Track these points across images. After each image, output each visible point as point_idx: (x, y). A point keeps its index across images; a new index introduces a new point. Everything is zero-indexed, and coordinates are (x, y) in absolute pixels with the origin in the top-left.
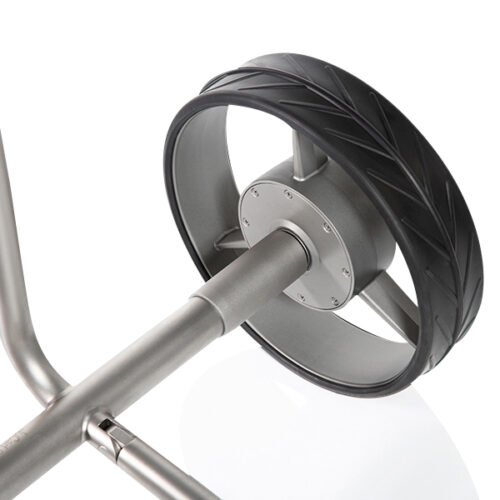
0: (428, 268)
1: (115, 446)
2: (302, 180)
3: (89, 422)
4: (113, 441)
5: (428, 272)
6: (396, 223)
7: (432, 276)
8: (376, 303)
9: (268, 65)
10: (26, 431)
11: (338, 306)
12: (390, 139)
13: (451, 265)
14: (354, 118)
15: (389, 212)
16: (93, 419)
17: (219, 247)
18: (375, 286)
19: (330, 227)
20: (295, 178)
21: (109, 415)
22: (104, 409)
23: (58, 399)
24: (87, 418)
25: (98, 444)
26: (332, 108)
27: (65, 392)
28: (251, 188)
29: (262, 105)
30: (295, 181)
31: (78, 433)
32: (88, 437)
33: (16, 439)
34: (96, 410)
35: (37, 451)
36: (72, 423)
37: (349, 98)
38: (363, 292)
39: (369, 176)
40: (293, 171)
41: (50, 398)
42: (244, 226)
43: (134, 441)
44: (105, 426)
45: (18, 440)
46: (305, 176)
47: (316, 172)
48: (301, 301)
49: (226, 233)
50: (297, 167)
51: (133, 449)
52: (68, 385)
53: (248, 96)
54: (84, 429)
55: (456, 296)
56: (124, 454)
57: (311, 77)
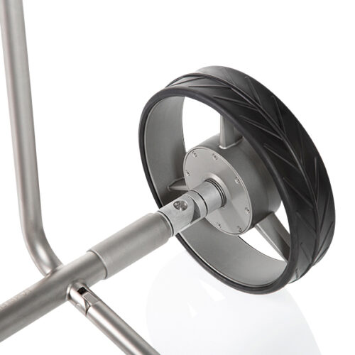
0: (297, 211)
1: (86, 304)
2: (225, 148)
3: (71, 288)
4: (86, 302)
5: (298, 213)
6: (279, 180)
7: (300, 216)
8: (267, 233)
9: (209, 73)
10: (31, 289)
11: (241, 232)
12: (281, 127)
13: (314, 212)
14: (259, 111)
15: (275, 173)
16: (74, 287)
17: (171, 189)
18: (266, 221)
19: (239, 181)
20: (220, 147)
21: (85, 285)
22: (82, 281)
23: (54, 272)
24: (70, 285)
25: (75, 303)
26: (246, 104)
27: (59, 268)
28: (192, 150)
29: (203, 98)
30: (220, 148)
31: (63, 294)
32: (70, 297)
33: (24, 293)
34: (77, 281)
35: (36, 303)
36: (61, 288)
37: (258, 98)
38: (258, 225)
39: (265, 149)
40: (219, 142)
41: (48, 271)
42: (186, 176)
43: (99, 303)
44: (81, 291)
45: (26, 295)
46: (226, 146)
47: (234, 144)
48: (218, 227)
49: (176, 180)
50: (222, 140)
51: (97, 308)
52: (61, 263)
53: (194, 92)
54: (68, 292)
55: (316, 231)
56: (91, 310)
57: (235, 82)
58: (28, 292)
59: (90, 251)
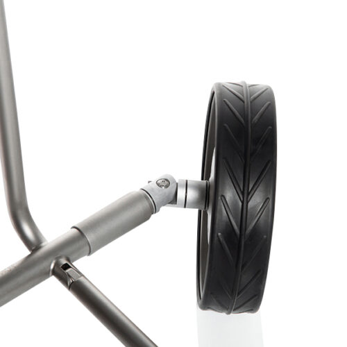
21: (69, 261)
24: (54, 262)
31: (48, 270)
44: (65, 267)
54: (51, 268)
58: (12, 268)
59: (74, 227)
